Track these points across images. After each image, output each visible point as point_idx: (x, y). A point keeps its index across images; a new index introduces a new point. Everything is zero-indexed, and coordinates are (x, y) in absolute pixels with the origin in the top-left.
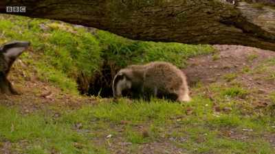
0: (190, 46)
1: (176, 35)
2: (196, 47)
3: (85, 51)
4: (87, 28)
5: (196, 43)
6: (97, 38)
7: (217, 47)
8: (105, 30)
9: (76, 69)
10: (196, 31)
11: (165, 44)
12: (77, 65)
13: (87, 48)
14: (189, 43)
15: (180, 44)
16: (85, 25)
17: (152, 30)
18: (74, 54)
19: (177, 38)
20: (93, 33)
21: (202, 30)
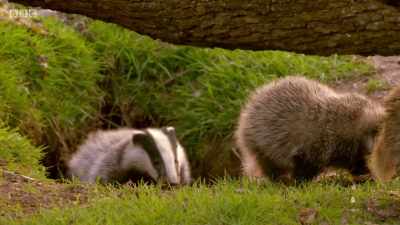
0: (313, 59)
1: (278, 33)
2: (325, 61)
3: (60, 71)
4: (64, 17)
5: (326, 52)
6: (89, 39)
7: (376, 61)
8: (108, 20)
9: (37, 115)
10: (326, 23)
11: (251, 54)
12: (40, 105)
13: (66, 65)
14: (308, 52)
15: (288, 55)
16: (61, 10)
17: (220, 20)
18: (34, 76)
19: (280, 39)
20: (80, 29)
21: (339, 20)
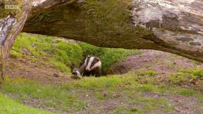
0: (128, 50)
1: (121, 45)
2: (130, 50)
3: (74, 52)
4: (75, 41)
5: (131, 49)
6: (81, 46)
7: (141, 50)
8: (85, 42)
9: (70, 62)
10: (131, 42)
11: (115, 49)
12: (70, 60)
13: (76, 51)
15: (123, 49)
16: (75, 40)
17: (108, 42)
18: (69, 54)
19: (121, 46)
20: (79, 44)
21: (134, 42)
